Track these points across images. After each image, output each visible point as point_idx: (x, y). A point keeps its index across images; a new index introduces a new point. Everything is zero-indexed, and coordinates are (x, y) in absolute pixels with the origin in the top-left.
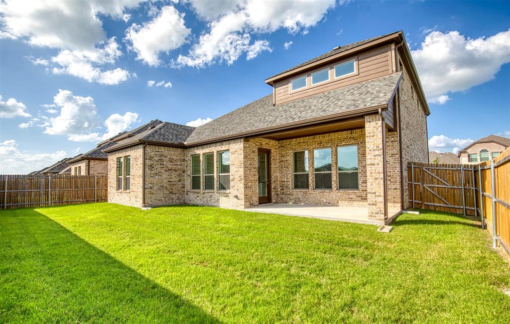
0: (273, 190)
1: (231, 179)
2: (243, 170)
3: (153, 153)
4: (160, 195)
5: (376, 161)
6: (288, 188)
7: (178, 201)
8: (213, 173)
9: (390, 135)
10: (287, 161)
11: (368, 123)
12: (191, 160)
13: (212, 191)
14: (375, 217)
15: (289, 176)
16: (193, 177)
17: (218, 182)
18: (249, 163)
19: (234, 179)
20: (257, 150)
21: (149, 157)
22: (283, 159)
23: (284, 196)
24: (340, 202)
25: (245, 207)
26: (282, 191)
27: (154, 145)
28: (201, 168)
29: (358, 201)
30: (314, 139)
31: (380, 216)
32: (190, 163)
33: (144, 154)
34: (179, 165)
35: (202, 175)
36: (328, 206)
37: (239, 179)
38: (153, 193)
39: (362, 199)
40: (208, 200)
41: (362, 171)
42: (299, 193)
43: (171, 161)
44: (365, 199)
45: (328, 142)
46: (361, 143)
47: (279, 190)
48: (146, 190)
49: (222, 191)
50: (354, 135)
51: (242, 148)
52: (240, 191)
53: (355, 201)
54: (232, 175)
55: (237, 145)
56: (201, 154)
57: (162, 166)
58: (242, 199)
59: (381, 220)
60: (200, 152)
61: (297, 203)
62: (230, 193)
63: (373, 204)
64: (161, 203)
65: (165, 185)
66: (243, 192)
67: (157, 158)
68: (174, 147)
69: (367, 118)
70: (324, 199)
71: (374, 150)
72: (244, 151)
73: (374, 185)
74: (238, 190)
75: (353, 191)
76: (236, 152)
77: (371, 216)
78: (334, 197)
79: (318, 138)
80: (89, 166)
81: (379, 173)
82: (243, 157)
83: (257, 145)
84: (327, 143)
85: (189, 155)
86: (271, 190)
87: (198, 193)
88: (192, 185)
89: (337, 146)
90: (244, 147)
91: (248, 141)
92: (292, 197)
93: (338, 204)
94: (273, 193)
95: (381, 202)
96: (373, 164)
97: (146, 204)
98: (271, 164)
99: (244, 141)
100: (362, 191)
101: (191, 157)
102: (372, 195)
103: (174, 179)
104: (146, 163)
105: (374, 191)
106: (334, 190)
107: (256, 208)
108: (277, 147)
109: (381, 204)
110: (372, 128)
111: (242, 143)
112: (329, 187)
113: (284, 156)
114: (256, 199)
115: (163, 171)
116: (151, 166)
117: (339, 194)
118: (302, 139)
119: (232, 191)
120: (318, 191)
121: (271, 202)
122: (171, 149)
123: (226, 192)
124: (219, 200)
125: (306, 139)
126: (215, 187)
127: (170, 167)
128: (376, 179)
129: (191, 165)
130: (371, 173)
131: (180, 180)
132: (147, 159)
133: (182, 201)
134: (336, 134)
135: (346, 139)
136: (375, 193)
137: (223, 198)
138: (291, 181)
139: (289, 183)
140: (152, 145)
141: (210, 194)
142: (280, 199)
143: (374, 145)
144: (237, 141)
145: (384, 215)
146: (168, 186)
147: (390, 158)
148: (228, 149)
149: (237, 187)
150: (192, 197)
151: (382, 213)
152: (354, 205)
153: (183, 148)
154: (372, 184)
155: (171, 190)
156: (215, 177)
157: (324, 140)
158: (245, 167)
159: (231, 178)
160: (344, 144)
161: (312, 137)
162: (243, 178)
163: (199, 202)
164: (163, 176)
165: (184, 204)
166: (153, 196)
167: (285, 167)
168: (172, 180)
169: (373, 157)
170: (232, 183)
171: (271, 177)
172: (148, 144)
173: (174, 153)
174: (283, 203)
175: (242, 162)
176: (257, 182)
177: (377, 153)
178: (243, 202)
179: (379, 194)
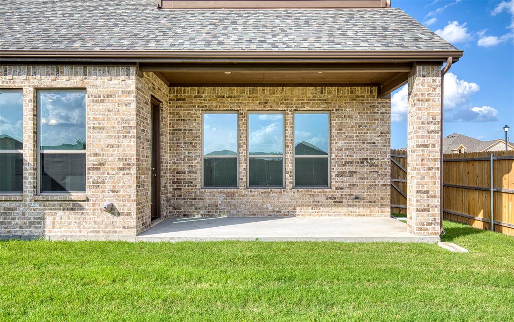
1: (88, 165)
5: (431, 141)
6: (190, 184)
9: (379, 103)
10: (191, 130)
11: (421, 78)
13: (15, 196)
14: (427, 229)
17: (39, 173)
19: (101, 164)
20: (150, 100)
22: (181, 125)
23: (181, 202)
24: (298, 209)
25: (137, 233)
26: (178, 193)
29: (328, 206)
30: (252, 92)
31: (434, 228)
36: (276, 217)
37: (119, 164)
39: (335, 202)
41: (336, 156)
42: (216, 195)
44: (339, 202)
45: (281, 101)
46: (337, 110)
47: (171, 189)
50: (326, 96)
51: (133, 89)
52: (121, 193)
53: (324, 205)
54: (95, 155)
55: (114, 81)
59: (435, 234)
61: (212, 216)
62: (87, 200)
63: (424, 210)
69: (418, 68)
70: (269, 205)
71: (428, 123)
73: (426, 179)
74: (117, 192)
75: (321, 190)
76: (109, 96)
77: (421, 229)
78: (288, 200)
79: (261, 93)
81: (435, 160)
83: (150, 89)
84: (277, 103)
86: (159, 190)
89: (295, 110)
90: (136, 88)
92: (200, 204)
93: (295, 212)
95: (436, 207)
96: (426, 146)
98: (159, 135)
100: (336, 189)
102: (423, 195)
105: (425, 189)
106: (288, 188)
109: (436, 209)
110: (426, 87)
111: (133, 77)
112: (277, 182)
113: (184, 120)
117: (297, 195)
118: (226, 91)
119: (94, 196)
120: (257, 191)
121: (159, 216)
123: (73, 198)
124: (42, 219)
125: (237, 91)
126: (27, 186)
128: (430, 169)
130: (422, 160)
134: (296, 90)
135: (311, 100)
136: (427, 192)
137: (60, 213)
138: (198, 171)
139: (194, 176)
143: (428, 114)
144: (113, 69)
145: (439, 227)
147: (379, 139)
148: (80, 85)
151: (438, 224)
152: (323, 213)
154: (424, 178)
157: (271, 97)
159: (90, 161)
160: (308, 108)
161: (247, 89)
167: (185, 143)
169: (426, 134)
170: (91, 177)
171: (160, 162)
174: (178, 217)
177: (432, 128)
179: (433, 194)
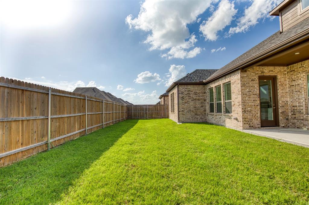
0: (280, 114)
1: (232, 105)
2: (241, 97)
3: (184, 90)
4: (189, 116)
6: (300, 112)
7: (201, 120)
8: (221, 101)
10: (299, 85)
12: (209, 92)
13: (220, 114)
15: (302, 101)
16: (211, 104)
17: (225, 108)
18: (247, 90)
19: (234, 104)
20: (257, 78)
21: (181, 93)
22: (294, 83)
23: (296, 121)
25: (244, 129)
26: (294, 116)
27: (184, 85)
28: (214, 97)
32: (208, 94)
33: (178, 91)
34: (201, 96)
35: (215, 102)
37: (238, 104)
38: (184, 114)
40: (219, 120)
43: (195, 93)
47: (290, 114)
48: (180, 113)
49: (227, 114)
51: (240, 78)
54: (233, 101)
55: (236, 77)
56: (214, 87)
57: (190, 97)
58: (241, 122)
60: (213, 85)
62: (232, 116)
64: (189, 121)
65: (192, 109)
66: (241, 116)
67: (186, 93)
68: (197, 85)
72: (241, 80)
74: (238, 113)
76: (235, 82)
80: (164, 99)
82: (240, 86)
83: (257, 74)
85: (208, 89)
86: (278, 114)
87: (213, 115)
88: (210, 109)
90: (241, 77)
91: (246, 71)
92: (306, 123)
94: (280, 118)
97: (180, 121)
98: (277, 90)
99: (242, 72)
101: (209, 90)
103: (198, 105)
104: (179, 96)
107: (257, 130)
108: (286, 72)
111: (239, 74)
113: (295, 80)
114: (257, 122)
115: (190, 100)
116: (183, 98)
119: (234, 115)
121: (279, 126)
122: (195, 86)
123: (229, 115)
124: (225, 121)
126: (223, 111)
127: (195, 98)
129: (209, 96)
131: (202, 106)
132: (180, 94)
133: (204, 120)
137: (228, 119)
138: (304, 106)
139: (301, 108)
140: (183, 85)
141: (220, 116)
142: (291, 124)
144: (235, 73)
146: (194, 110)
148: (229, 80)
149: (237, 111)
150: (210, 118)
153: (204, 85)
155: (196, 113)
156: (222, 103)
158: (243, 94)
162: (241, 103)
163: (214, 122)
164: (190, 103)
165: (206, 123)
166: (184, 116)
167: (296, 92)
168: (197, 106)
170: (233, 108)
171: (278, 102)
172: (179, 85)
173: (198, 89)
174: (294, 128)
175: (240, 90)
176: (259, 107)
178: (241, 124)
